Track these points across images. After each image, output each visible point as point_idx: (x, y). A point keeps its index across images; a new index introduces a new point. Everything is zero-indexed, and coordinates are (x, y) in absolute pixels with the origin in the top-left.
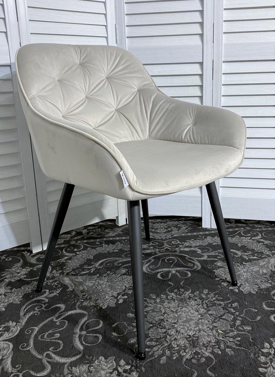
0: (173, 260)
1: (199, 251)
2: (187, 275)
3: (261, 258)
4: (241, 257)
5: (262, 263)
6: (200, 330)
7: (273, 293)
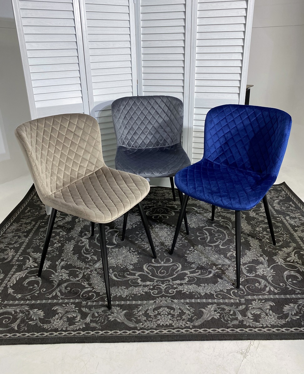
0: (162, 210)
1: (176, 207)
2: (167, 217)
3: (206, 212)
4: (196, 211)
5: (205, 215)
6: (166, 240)
7: (204, 228)
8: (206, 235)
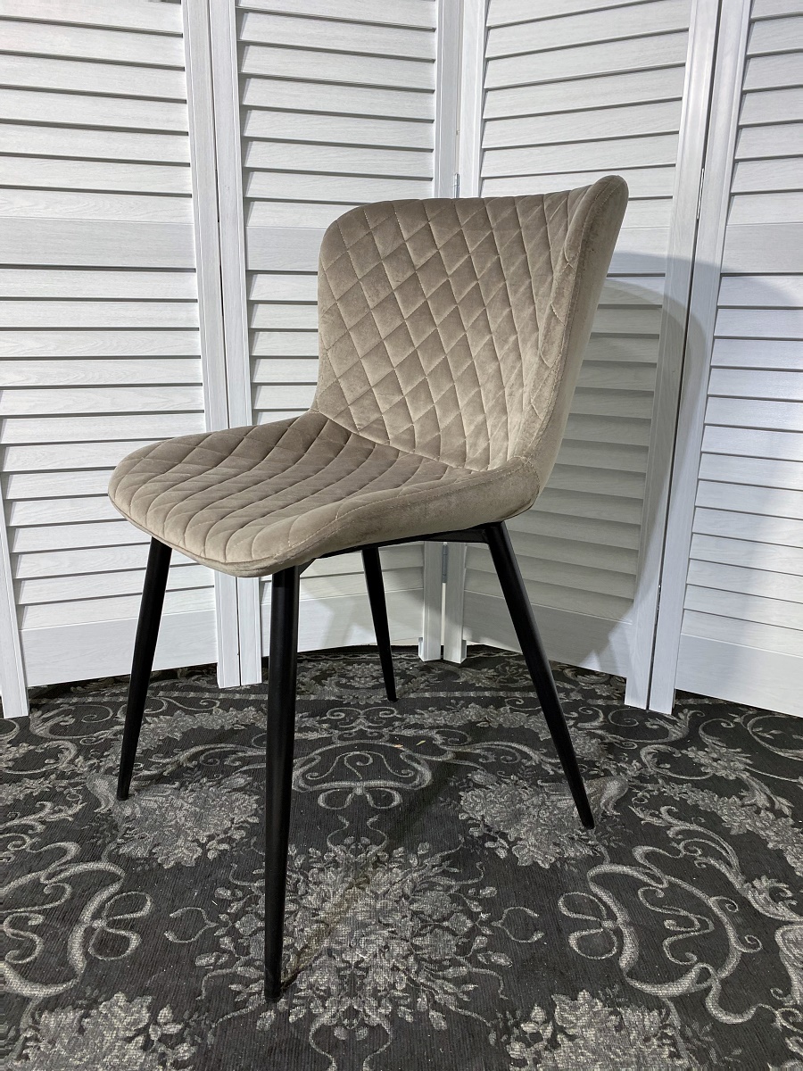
0: (366, 760)
1: (438, 740)
2: (390, 800)
4: (538, 766)
7: (592, 873)
8: (612, 917)
